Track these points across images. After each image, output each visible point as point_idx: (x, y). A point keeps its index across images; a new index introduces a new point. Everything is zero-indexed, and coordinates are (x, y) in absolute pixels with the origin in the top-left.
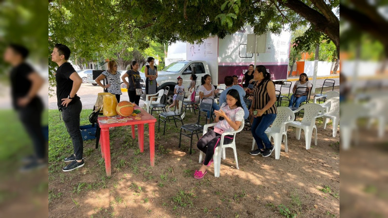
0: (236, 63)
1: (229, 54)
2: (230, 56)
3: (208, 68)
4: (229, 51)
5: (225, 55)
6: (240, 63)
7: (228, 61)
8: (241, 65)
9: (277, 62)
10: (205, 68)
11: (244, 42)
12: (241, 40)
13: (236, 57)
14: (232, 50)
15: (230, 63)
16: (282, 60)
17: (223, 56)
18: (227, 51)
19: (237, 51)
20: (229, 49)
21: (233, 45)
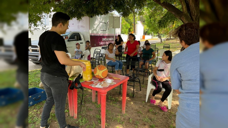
0: (99, 34)
1: (95, 28)
2: (96, 30)
3: (83, 37)
4: (95, 27)
5: (93, 28)
6: (101, 34)
7: (95, 32)
8: (101, 35)
9: (117, 34)
10: (81, 37)
11: (102, 21)
12: (101, 20)
13: (99, 31)
14: (96, 26)
15: (96, 34)
16: (118, 33)
17: (92, 29)
18: (94, 26)
19: (99, 26)
20: (95, 25)
21: (97, 22)
